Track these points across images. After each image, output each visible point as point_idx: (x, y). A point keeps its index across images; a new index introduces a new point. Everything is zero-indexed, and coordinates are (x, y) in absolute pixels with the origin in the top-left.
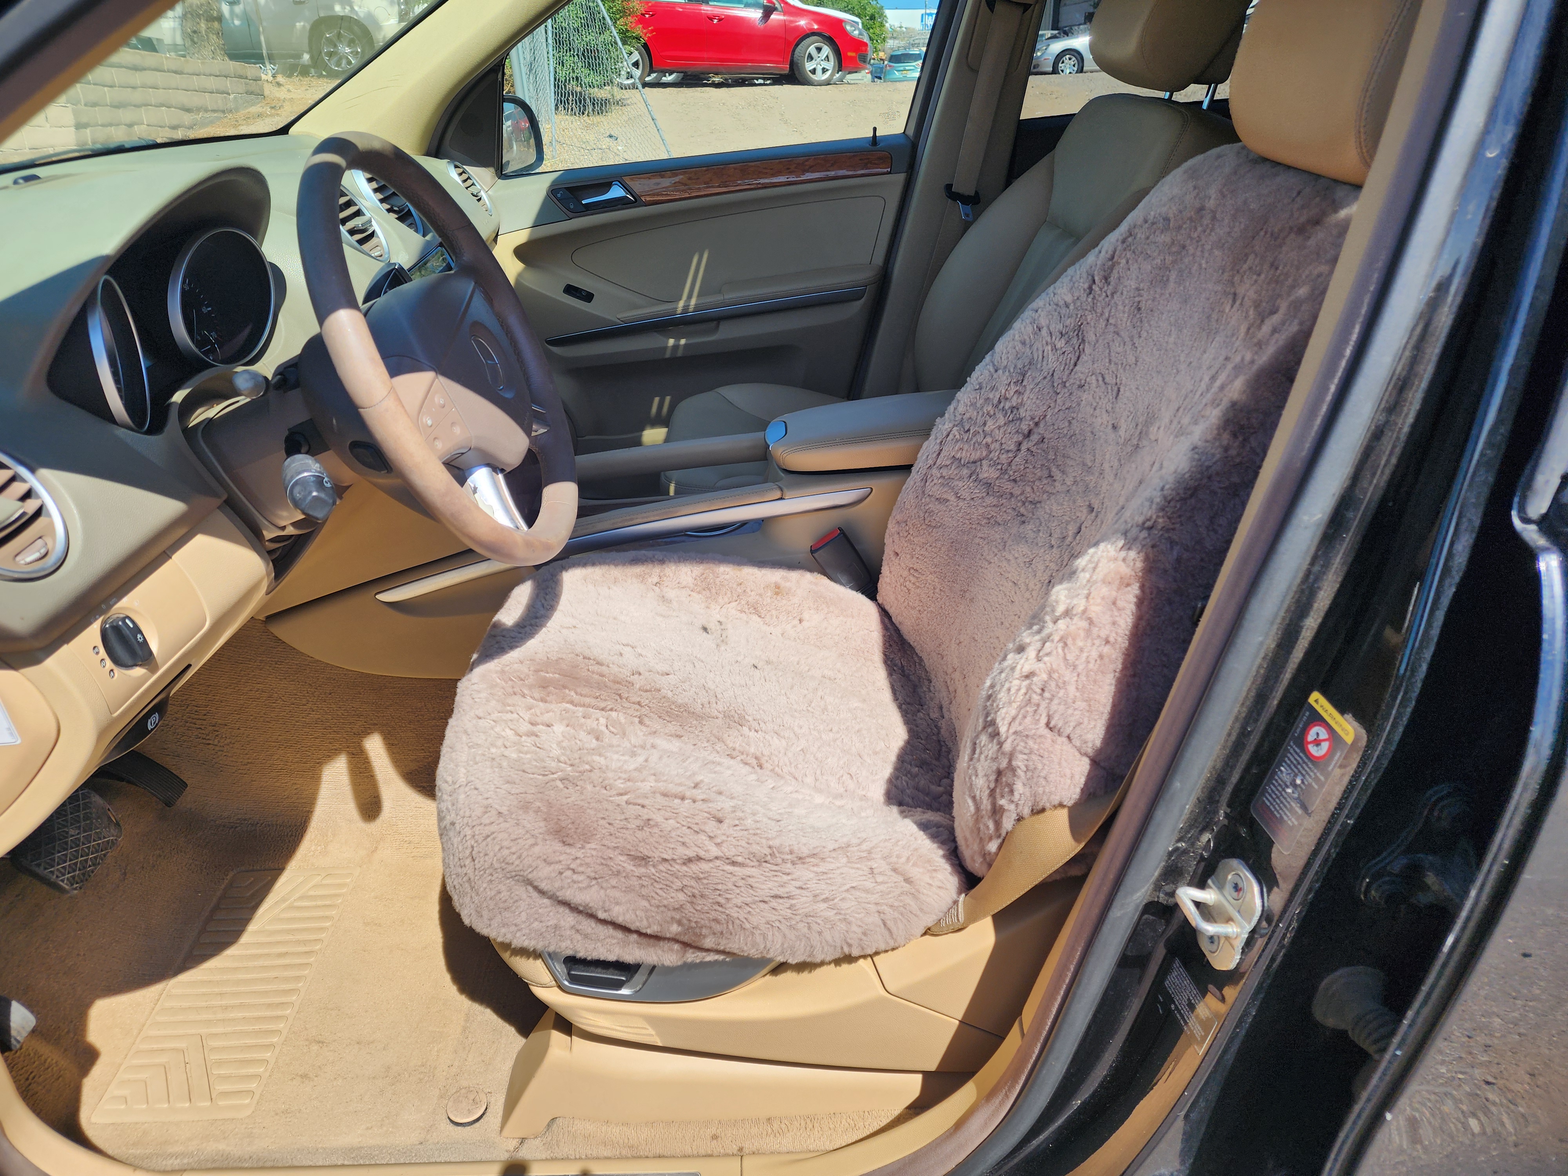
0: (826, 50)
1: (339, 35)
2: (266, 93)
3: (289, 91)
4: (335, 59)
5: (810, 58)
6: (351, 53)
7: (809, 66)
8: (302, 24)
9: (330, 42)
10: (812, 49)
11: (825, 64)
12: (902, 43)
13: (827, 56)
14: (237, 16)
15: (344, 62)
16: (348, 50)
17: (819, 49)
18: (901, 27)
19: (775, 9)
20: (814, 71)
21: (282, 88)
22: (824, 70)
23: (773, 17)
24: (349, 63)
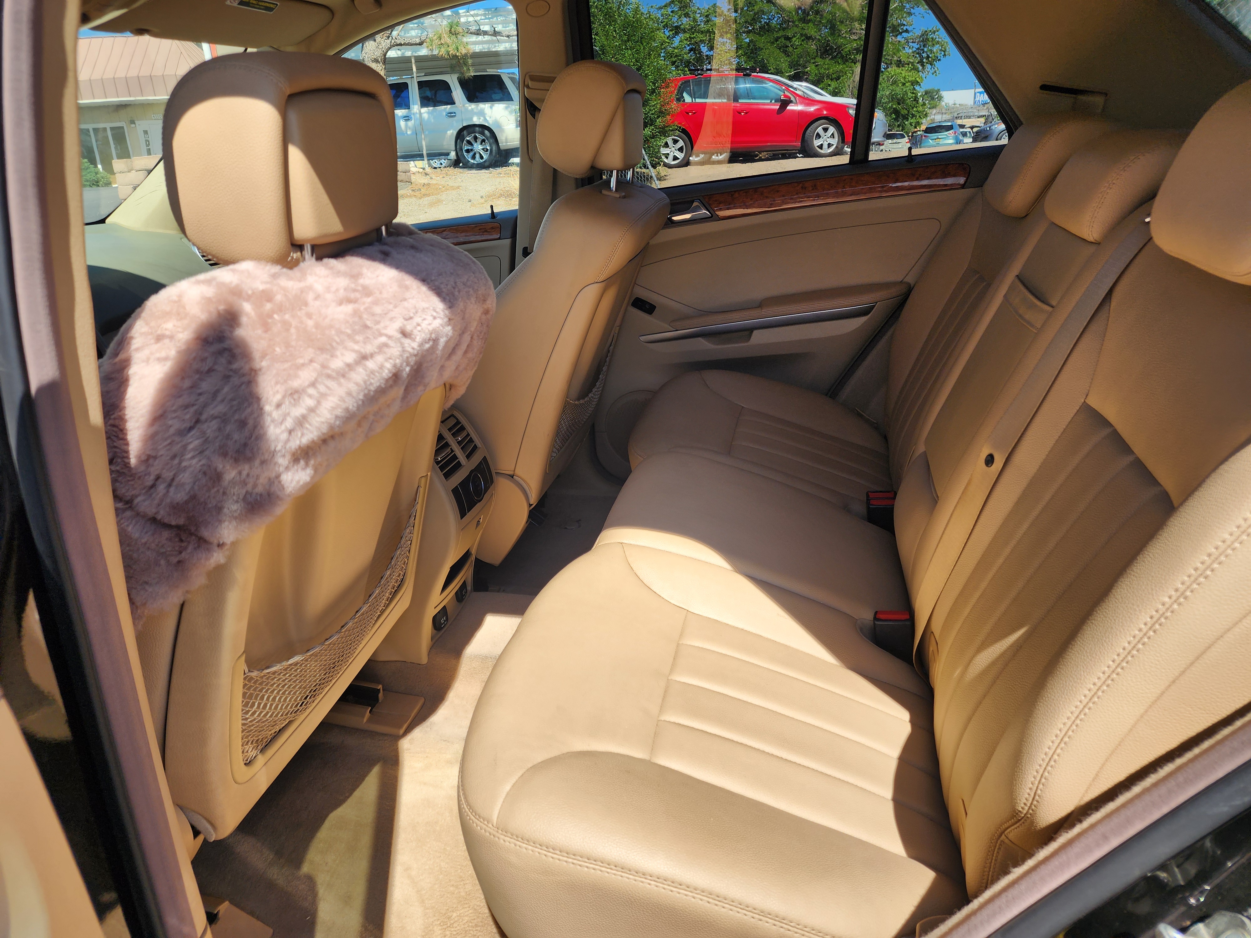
0: (832, 130)
1: (476, 138)
2: (413, 181)
3: (431, 178)
4: (471, 154)
5: (818, 136)
6: (483, 149)
7: (817, 143)
8: (451, 131)
9: (469, 143)
10: (820, 130)
11: (831, 141)
12: (946, 117)
13: (833, 134)
14: (410, 128)
15: (477, 156)
16: (480, 147)
17: (826, 130)
18: (954, 104)
19: (791, 102)
20: (821, 147)
21: (428, 176)
22: (829, 145)
23: (790, 108)
24: (482, 157)
